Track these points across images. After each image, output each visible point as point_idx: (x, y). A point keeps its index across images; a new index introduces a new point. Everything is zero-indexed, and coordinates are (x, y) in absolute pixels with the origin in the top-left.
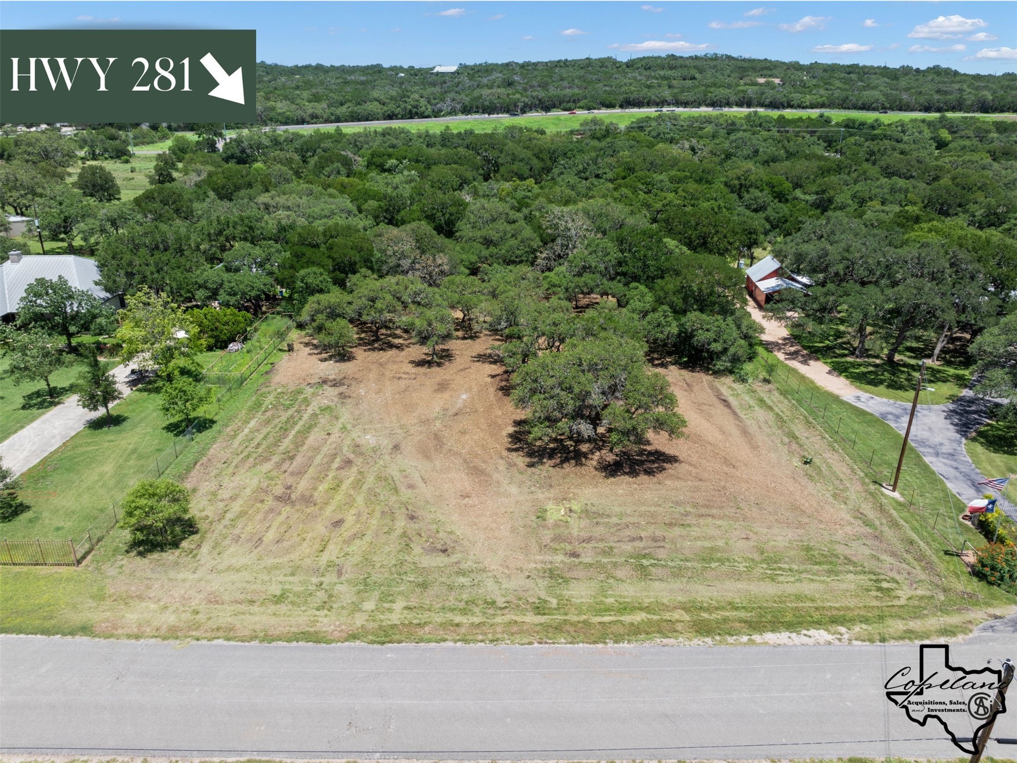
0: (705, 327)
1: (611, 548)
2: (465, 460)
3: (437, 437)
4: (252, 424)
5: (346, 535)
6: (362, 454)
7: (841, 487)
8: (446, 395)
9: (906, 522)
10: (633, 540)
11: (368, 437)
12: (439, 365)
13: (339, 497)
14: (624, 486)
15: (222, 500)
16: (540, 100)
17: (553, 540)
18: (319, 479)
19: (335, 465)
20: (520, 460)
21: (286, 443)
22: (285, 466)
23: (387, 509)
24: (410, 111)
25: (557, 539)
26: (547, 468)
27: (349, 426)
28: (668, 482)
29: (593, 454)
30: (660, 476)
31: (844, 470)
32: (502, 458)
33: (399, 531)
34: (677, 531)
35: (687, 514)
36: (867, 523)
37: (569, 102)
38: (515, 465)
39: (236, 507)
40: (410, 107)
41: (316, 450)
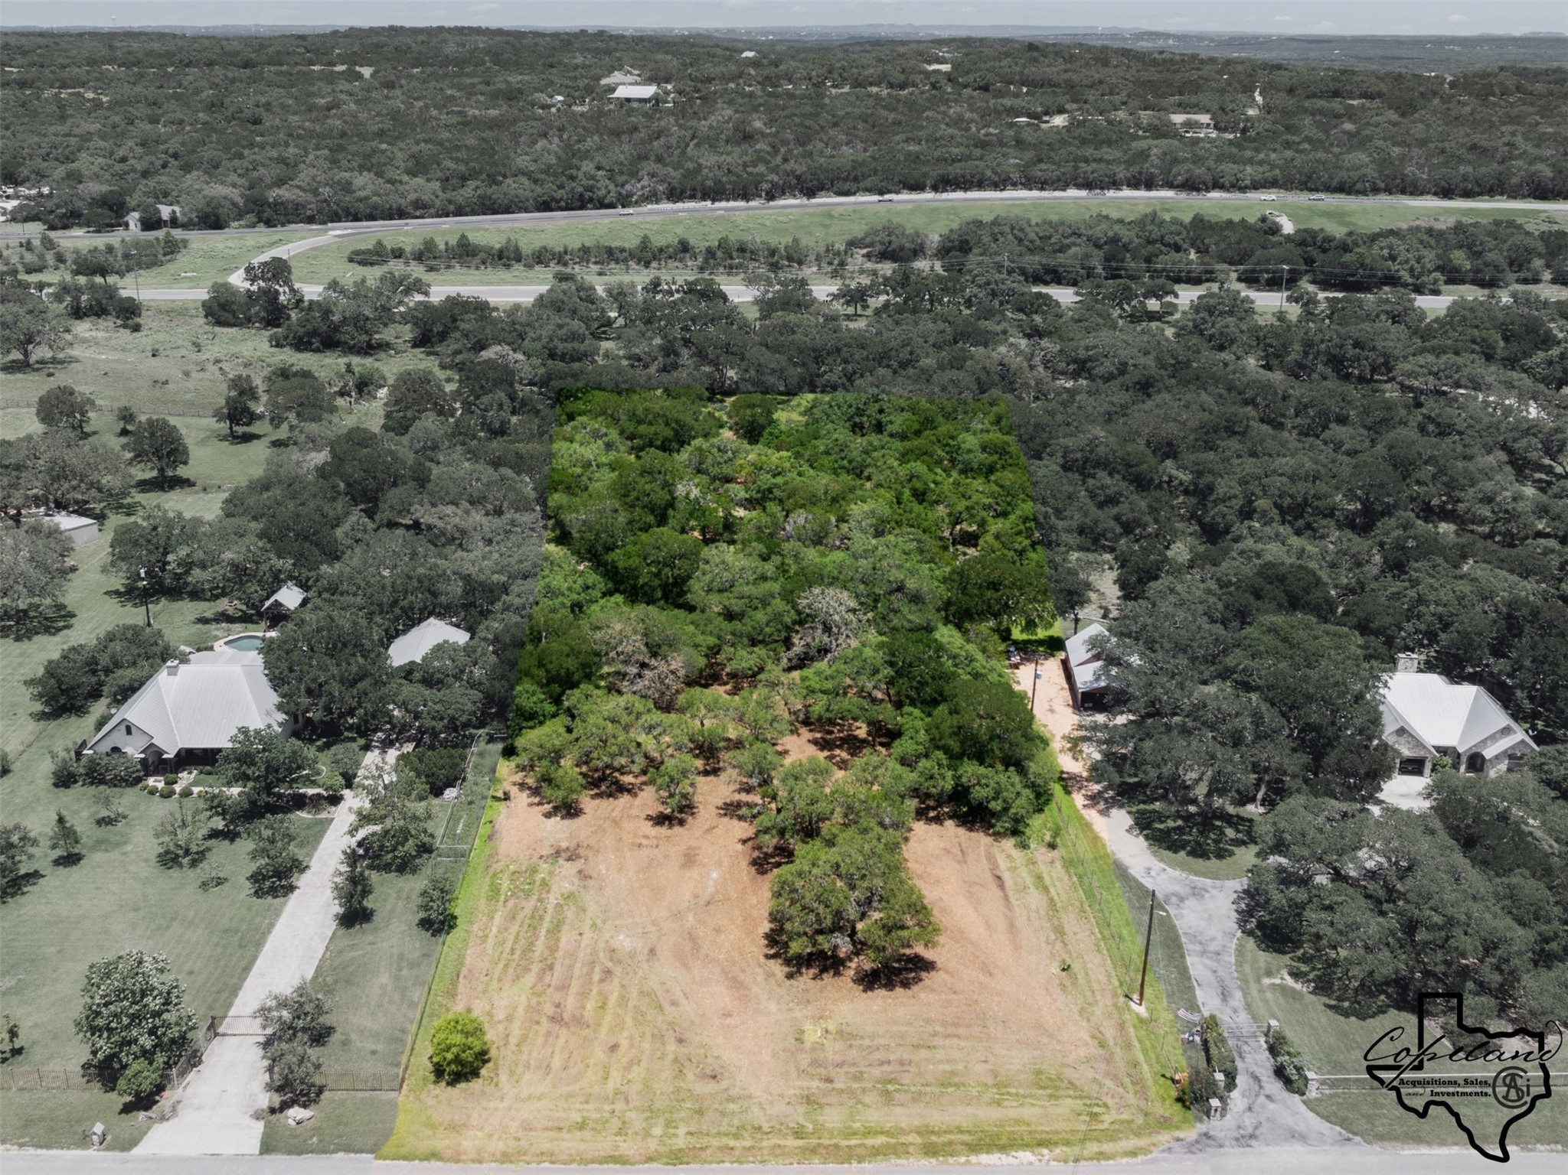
0: (983, 781)
1: (861, 1073)
2: (724, 971)
3: (692, 938)
4: (498, 919)
5: (624, 1061)
6: (620, 962)
7: (1091, 1000)
8: (695, 873)
9: (1140, 1041)
10: (882, 1063)
11: (621, 937)
12: (682, 823)
13: (609, 1018)
14: (879, 1001)
15: (500, 1022)
16: (798, 178)
17: (811, 1064)
18: (584, 995)
19: (596, 977)
20: (778, 968)
21: (540, 946)
22: (547, 979)
23: (656, 1032)
24: (581, 195)
25: (814, 1063)
26: (806, 979)
27: (599, 922)
28: (922, 996)
29: (851, 960)
30: (915, 988)
31: (1101, 977)
32: (760, 966)
33: (671, 1057)
34: (924, 1054)
35: (935, 1035)
36: (1102, 1045)
37: (846, 180)
38: (773, 974)
39: (516, 1030)
40: (580, 189)
41: (573, 955)
